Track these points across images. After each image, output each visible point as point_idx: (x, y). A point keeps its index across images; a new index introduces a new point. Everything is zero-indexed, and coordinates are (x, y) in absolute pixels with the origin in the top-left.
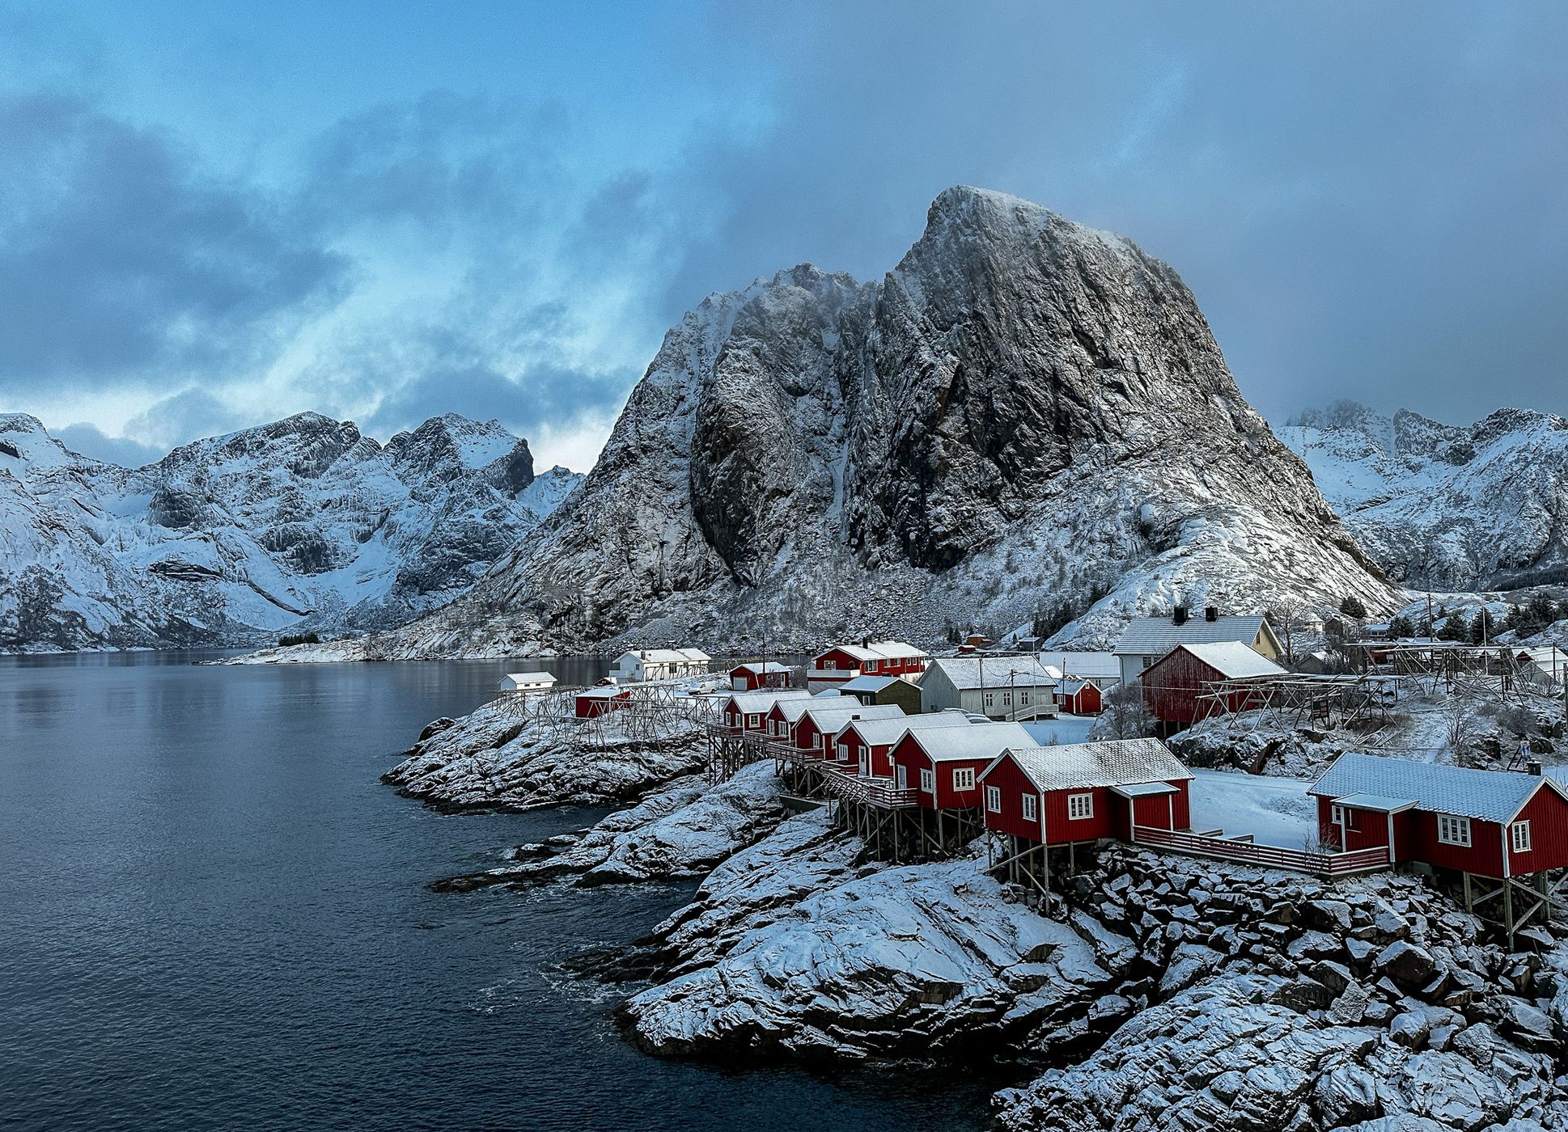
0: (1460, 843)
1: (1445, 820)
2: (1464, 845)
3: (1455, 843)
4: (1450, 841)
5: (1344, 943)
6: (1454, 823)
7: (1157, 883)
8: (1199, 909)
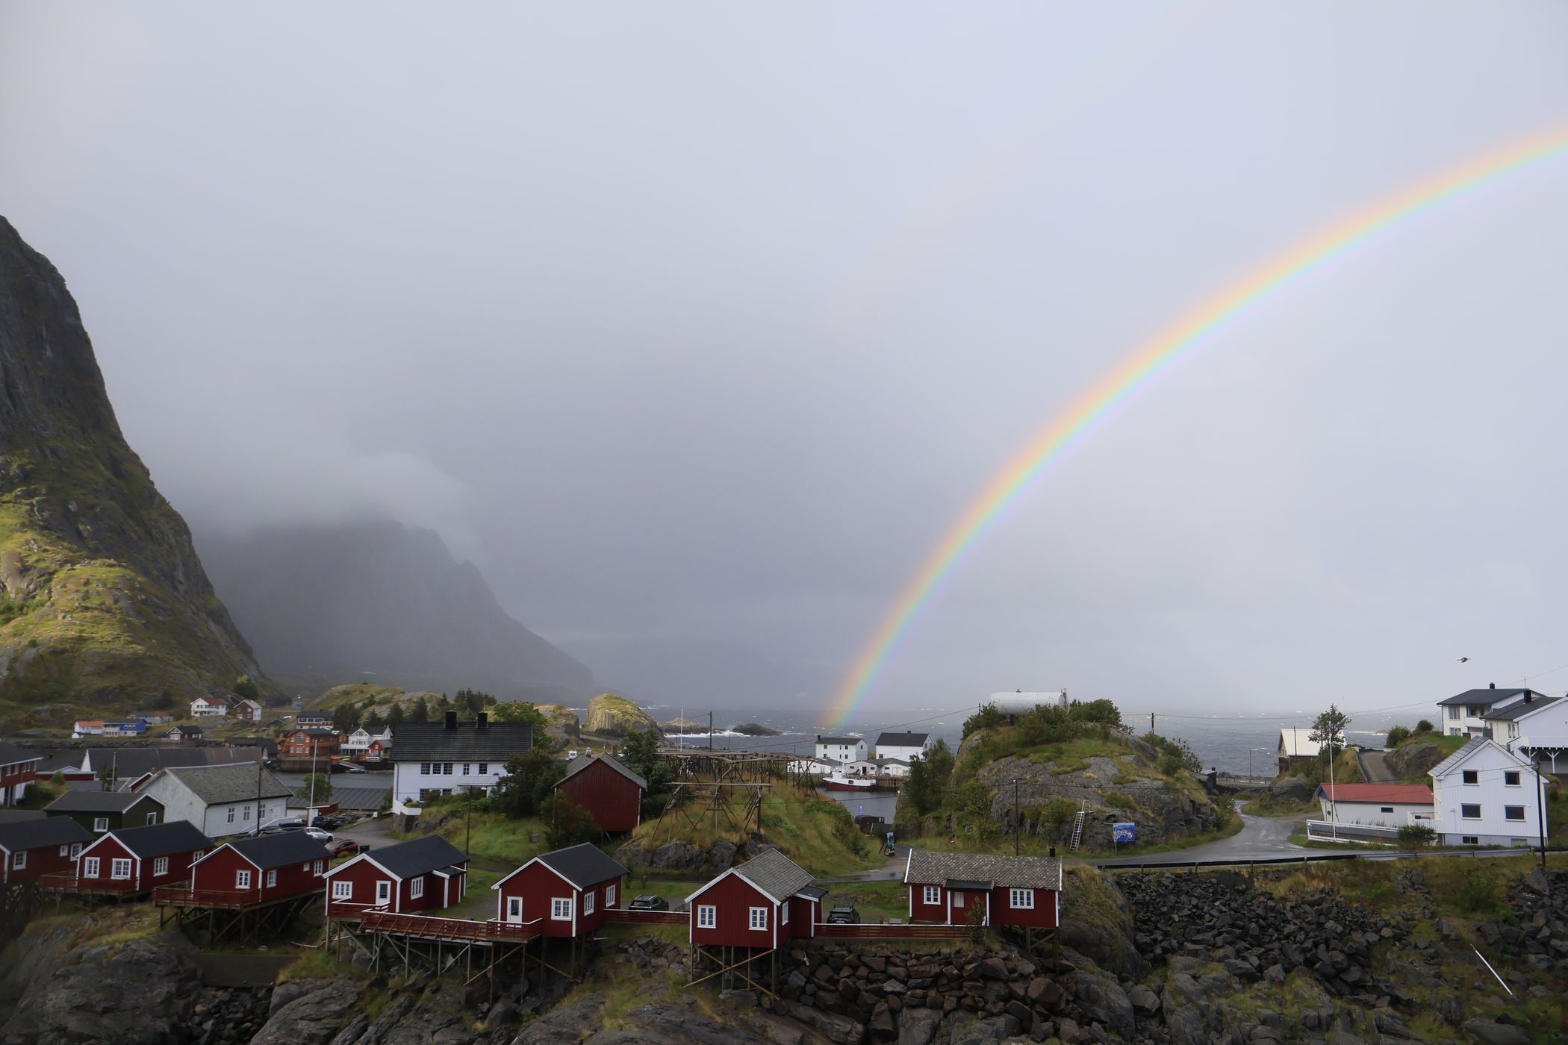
0: (1025, 907)
1: (1015, 893)
2: (1029, 907)
3: (1022, 907)
4: (1019, 906)
5: (1008, 987)
6: (1022, 893)
7: (855, 968)
8: (905, 983)
